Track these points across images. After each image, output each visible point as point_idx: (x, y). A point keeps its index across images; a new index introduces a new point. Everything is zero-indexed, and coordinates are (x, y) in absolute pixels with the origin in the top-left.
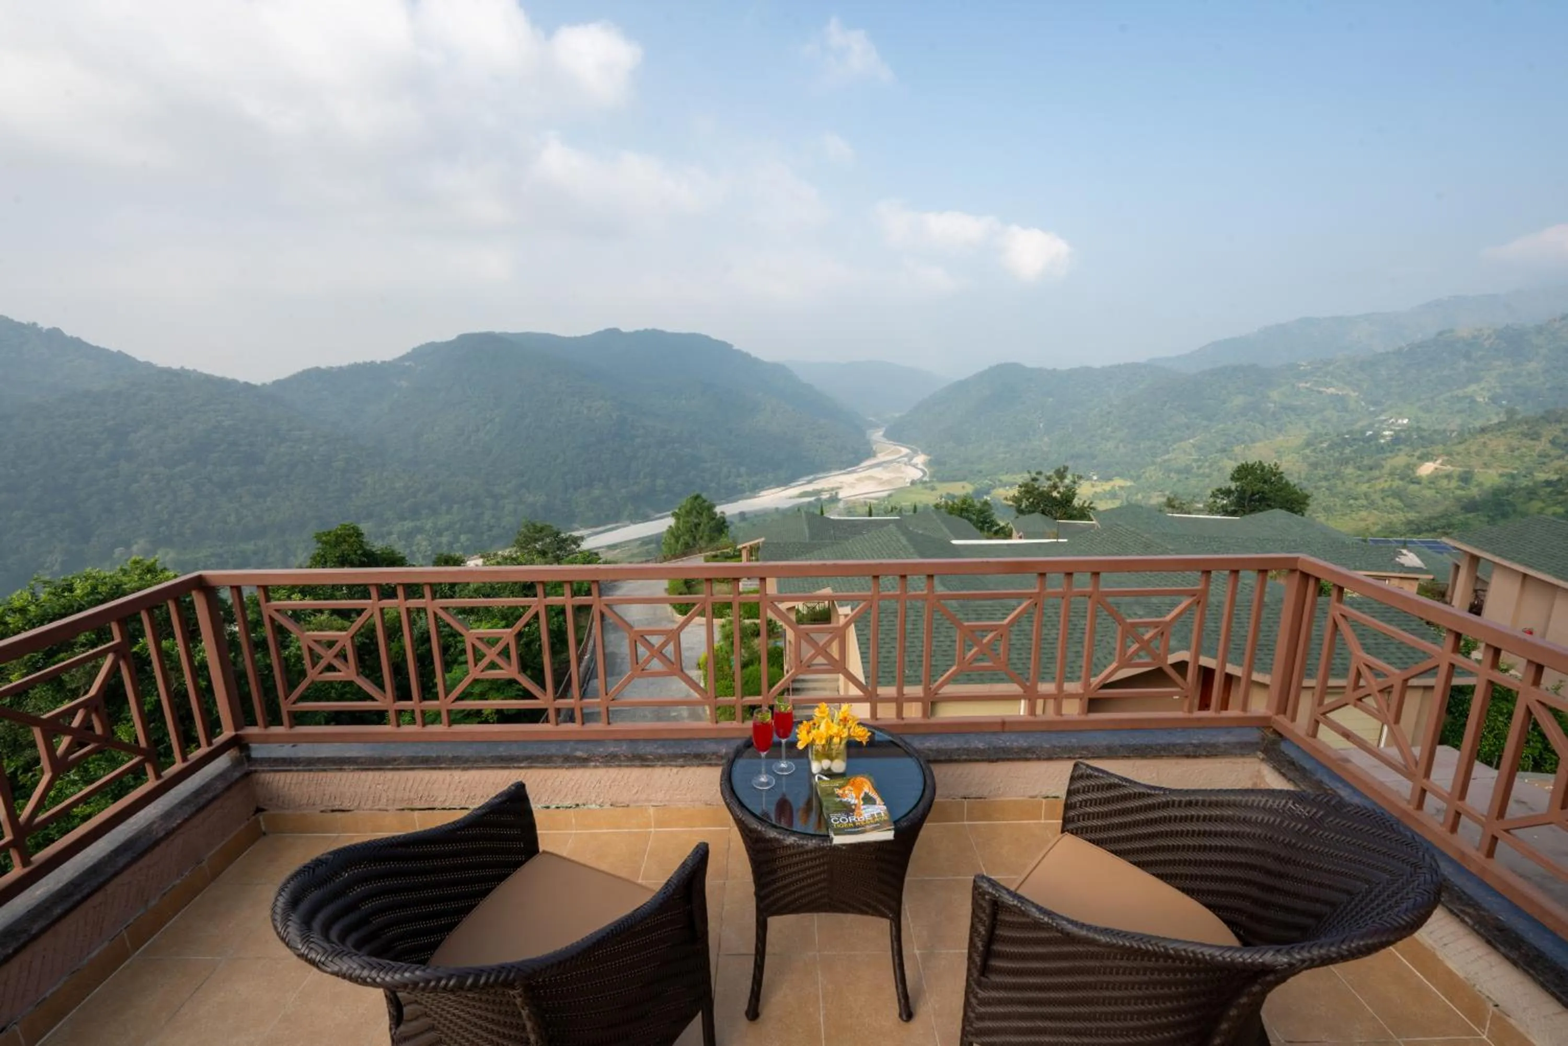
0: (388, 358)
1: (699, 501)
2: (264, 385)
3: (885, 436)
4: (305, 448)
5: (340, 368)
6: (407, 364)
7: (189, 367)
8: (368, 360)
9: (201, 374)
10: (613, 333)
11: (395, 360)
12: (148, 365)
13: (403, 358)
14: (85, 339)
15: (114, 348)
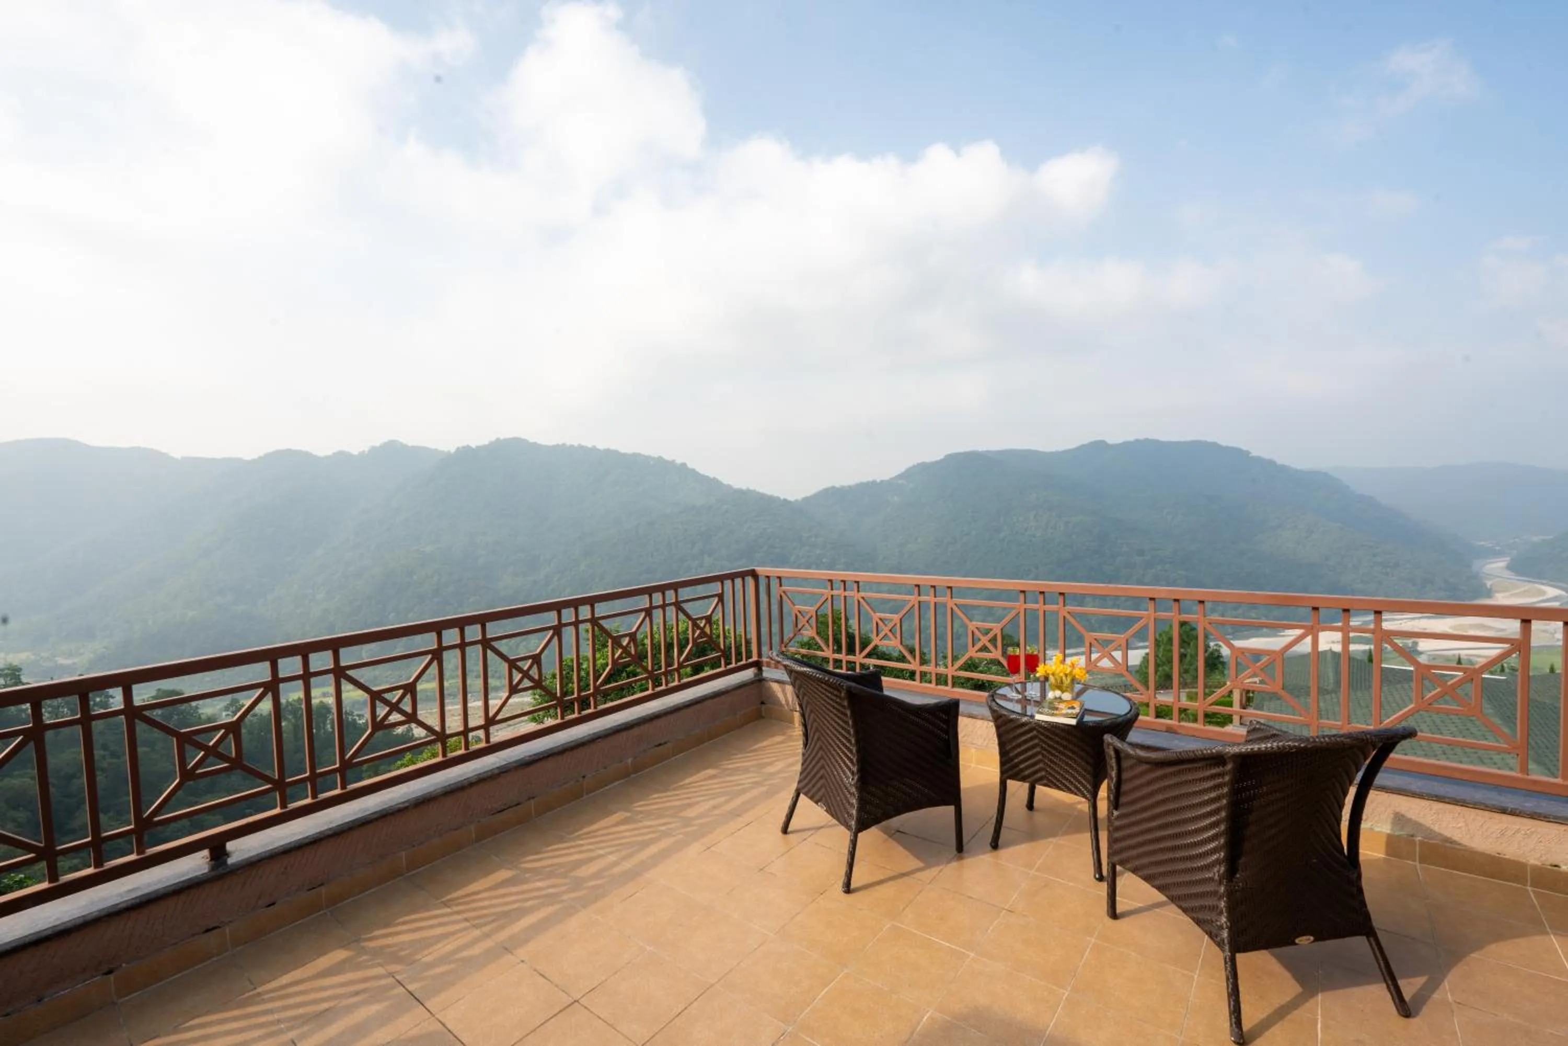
0: (886, 478)
1: (1187, 628)
2: (796, 501)
3: (1508, 568)
4: (818, 552)
5: (850, 487)
6: (900, 482)
7: (751, 488)
8: (870, 479)
9: (758, 493)
10: (1100, 446)
11: (892, 479)
12: (729, 487)
13: (900, 476)
14: (698, 470)
15: (712, 476)
